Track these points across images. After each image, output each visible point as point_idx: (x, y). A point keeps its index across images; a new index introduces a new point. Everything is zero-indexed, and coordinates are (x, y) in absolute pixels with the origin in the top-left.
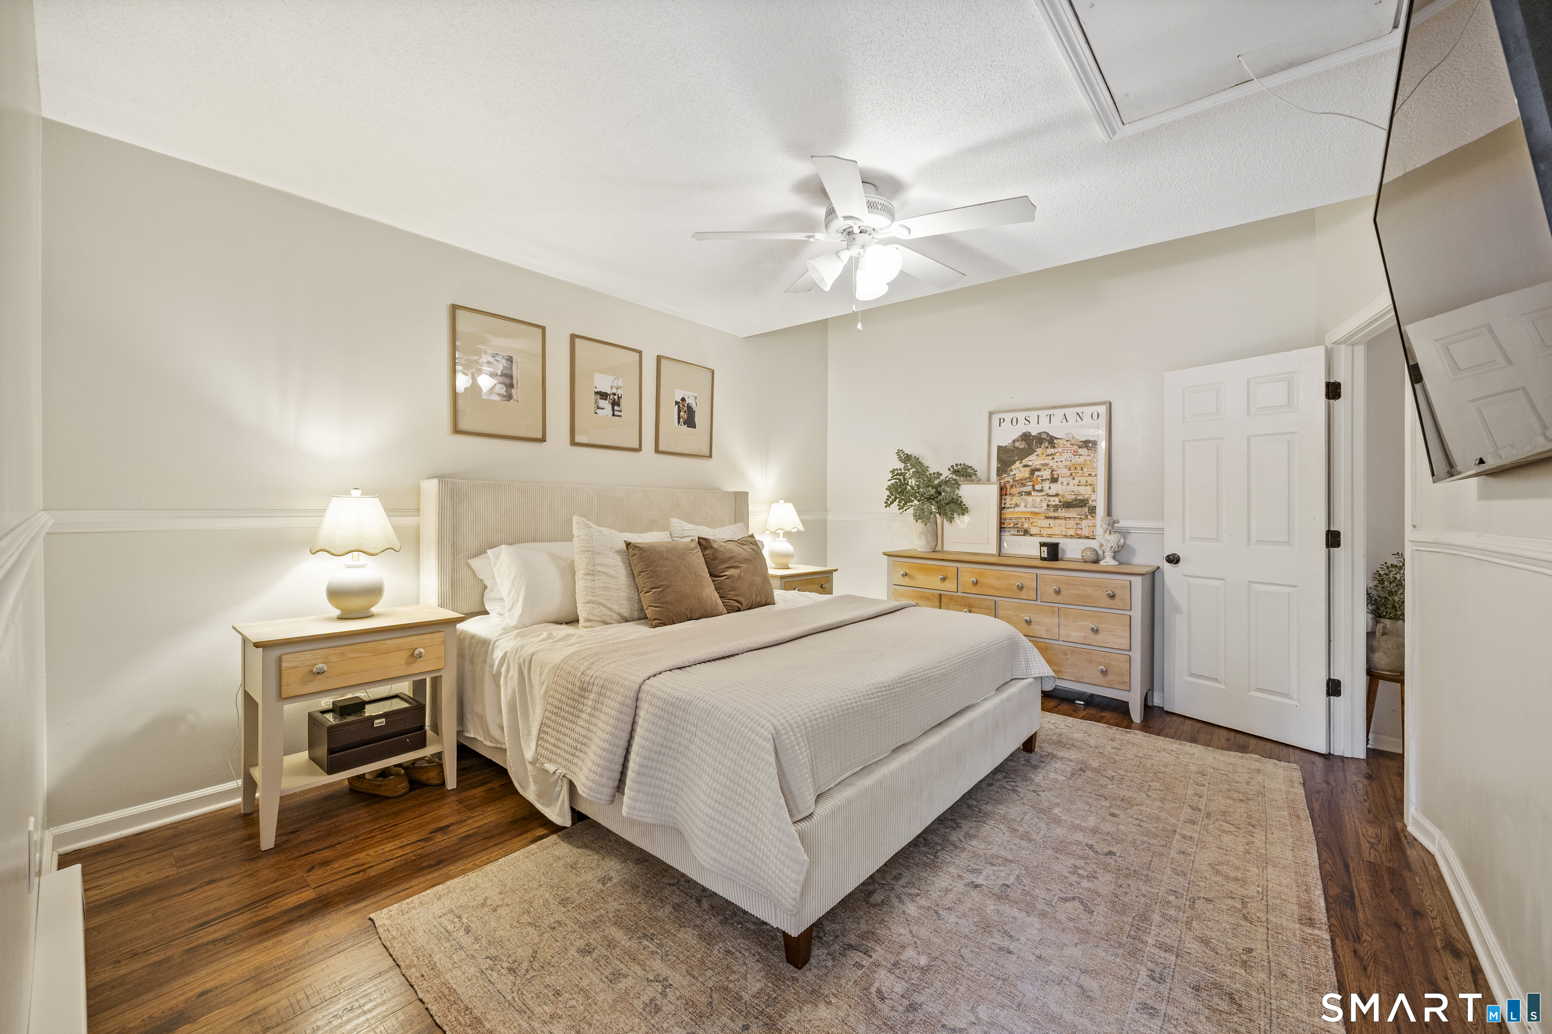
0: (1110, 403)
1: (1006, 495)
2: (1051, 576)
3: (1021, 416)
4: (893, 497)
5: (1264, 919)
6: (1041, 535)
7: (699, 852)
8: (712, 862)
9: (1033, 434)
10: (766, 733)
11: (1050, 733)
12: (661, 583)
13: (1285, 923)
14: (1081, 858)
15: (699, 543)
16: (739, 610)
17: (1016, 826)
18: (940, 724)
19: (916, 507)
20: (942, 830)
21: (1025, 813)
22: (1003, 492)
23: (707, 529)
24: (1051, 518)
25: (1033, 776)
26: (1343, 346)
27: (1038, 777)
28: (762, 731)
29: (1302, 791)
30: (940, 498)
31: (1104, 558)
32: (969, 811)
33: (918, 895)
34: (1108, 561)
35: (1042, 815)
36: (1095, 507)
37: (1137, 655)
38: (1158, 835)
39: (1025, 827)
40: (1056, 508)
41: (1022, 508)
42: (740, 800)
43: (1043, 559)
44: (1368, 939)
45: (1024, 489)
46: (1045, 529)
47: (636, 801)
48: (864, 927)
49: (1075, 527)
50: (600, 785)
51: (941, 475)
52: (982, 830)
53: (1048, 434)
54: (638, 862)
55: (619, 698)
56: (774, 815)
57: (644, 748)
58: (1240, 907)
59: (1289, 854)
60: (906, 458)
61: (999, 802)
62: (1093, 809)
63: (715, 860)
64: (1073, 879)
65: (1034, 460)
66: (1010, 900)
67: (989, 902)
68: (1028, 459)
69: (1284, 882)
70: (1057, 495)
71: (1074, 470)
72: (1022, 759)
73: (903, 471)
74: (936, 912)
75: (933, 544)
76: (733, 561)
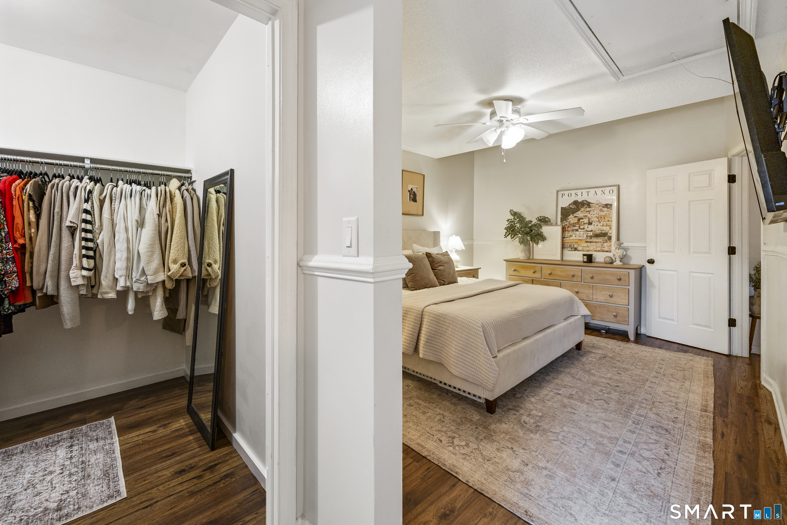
0: (619, 186)
1: (565, 231)
2: (588, 269)
3: (573, 192)
4: (508, 233)
5: (685, 409)
6: (583, 251)
7: (453, 370)
8: (458, 373)
9: (579, 201)
10: (479, 325)
11: (589, 343)
12: (415, 272)
13: (694, 411)
14: (604, 387)
15: (426, 254)
16: (444, 285)
17: (574, 376)
18: (541, 331)
19: (520, 238)
20: (542, 376)
21: (578, 372)
22: (564, 230)
23: (428, 249)
24: (588, 242)
25: (581, 359)
26: (737, 157)
27: (584, 359)
28: (477, 324)
29: (712, 368)
30: (532, 233)
31: (615, 261)
32: (553, 370)
33: (535, 396)
34: (618, 263)
35: (586, 373)
36: (611, 236)
37: (632, 308)
38: (639, 381)
39: (578, 376)
40: (591, 237)
41: (573, 237)
42: (470, 350)
43: (584, 262)
44: (731, 417)
45: (575, 228)
46: (585, 248)
47: (426, 352)
48: (515, 404)
49: (601, 246)
50: (409, 347)
51: (532, 221)
52: (560, 376)
53: (587, 201)
54: (418, 381)
55: (414, 314)
56: (484, 354)
57: (428, 332)
58: (674, 405)
59: (701, 390)
60: (515, 214)
61: (565, 367)
62: (609, 371)
63: (460, 373)
64: (601, 393)
65: (580, 214)
66: (573, 399)
67: (564, 399)
68: (577, 213)
69: (696, 398)
70: (591, 231)
71: (600, 218)
72: (576, 352)
73: (513, 220)
74: (543, 401)
75: (528, 256)
76: (441, 263)
